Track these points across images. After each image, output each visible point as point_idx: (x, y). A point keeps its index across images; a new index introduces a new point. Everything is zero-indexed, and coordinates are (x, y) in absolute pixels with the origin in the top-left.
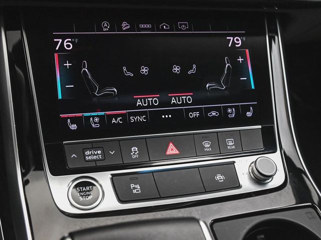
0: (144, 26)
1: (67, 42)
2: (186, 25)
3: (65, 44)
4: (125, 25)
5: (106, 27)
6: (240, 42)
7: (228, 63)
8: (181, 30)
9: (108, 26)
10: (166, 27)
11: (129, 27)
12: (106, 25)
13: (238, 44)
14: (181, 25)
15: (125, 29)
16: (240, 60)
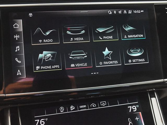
0: (82, 107)
1: (42, 121)
2: (104, 103)
3: (41, 122)
4: (72, 108)
5: (62, 110)
6: (136, 108)
7: (130, 121)
8: (102, 106)
9: (63, 109)
10: (94, 105)
11: (74, 108)
12: (62, 108)
13: (135, 110)
14: (102, 103)
15: (72, 110)
16: (137, 119)
